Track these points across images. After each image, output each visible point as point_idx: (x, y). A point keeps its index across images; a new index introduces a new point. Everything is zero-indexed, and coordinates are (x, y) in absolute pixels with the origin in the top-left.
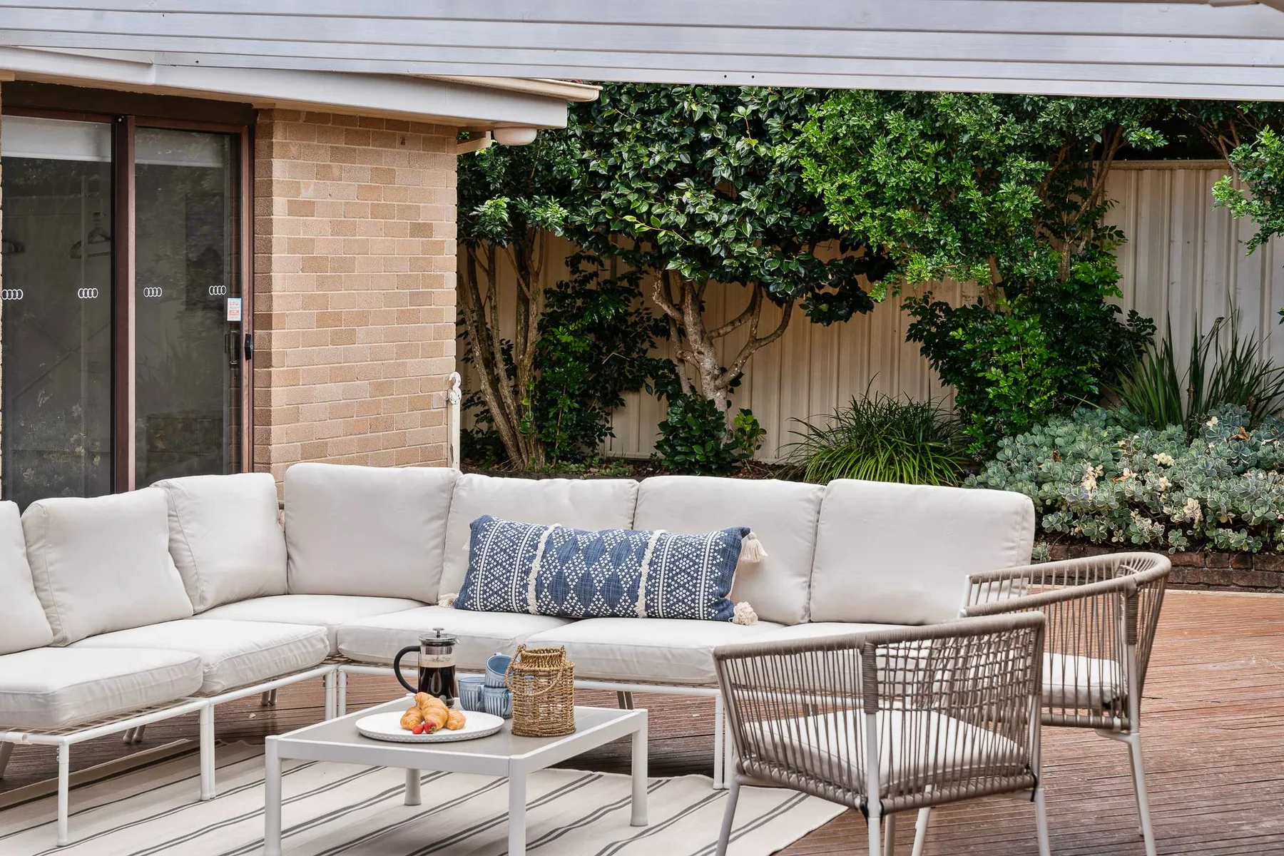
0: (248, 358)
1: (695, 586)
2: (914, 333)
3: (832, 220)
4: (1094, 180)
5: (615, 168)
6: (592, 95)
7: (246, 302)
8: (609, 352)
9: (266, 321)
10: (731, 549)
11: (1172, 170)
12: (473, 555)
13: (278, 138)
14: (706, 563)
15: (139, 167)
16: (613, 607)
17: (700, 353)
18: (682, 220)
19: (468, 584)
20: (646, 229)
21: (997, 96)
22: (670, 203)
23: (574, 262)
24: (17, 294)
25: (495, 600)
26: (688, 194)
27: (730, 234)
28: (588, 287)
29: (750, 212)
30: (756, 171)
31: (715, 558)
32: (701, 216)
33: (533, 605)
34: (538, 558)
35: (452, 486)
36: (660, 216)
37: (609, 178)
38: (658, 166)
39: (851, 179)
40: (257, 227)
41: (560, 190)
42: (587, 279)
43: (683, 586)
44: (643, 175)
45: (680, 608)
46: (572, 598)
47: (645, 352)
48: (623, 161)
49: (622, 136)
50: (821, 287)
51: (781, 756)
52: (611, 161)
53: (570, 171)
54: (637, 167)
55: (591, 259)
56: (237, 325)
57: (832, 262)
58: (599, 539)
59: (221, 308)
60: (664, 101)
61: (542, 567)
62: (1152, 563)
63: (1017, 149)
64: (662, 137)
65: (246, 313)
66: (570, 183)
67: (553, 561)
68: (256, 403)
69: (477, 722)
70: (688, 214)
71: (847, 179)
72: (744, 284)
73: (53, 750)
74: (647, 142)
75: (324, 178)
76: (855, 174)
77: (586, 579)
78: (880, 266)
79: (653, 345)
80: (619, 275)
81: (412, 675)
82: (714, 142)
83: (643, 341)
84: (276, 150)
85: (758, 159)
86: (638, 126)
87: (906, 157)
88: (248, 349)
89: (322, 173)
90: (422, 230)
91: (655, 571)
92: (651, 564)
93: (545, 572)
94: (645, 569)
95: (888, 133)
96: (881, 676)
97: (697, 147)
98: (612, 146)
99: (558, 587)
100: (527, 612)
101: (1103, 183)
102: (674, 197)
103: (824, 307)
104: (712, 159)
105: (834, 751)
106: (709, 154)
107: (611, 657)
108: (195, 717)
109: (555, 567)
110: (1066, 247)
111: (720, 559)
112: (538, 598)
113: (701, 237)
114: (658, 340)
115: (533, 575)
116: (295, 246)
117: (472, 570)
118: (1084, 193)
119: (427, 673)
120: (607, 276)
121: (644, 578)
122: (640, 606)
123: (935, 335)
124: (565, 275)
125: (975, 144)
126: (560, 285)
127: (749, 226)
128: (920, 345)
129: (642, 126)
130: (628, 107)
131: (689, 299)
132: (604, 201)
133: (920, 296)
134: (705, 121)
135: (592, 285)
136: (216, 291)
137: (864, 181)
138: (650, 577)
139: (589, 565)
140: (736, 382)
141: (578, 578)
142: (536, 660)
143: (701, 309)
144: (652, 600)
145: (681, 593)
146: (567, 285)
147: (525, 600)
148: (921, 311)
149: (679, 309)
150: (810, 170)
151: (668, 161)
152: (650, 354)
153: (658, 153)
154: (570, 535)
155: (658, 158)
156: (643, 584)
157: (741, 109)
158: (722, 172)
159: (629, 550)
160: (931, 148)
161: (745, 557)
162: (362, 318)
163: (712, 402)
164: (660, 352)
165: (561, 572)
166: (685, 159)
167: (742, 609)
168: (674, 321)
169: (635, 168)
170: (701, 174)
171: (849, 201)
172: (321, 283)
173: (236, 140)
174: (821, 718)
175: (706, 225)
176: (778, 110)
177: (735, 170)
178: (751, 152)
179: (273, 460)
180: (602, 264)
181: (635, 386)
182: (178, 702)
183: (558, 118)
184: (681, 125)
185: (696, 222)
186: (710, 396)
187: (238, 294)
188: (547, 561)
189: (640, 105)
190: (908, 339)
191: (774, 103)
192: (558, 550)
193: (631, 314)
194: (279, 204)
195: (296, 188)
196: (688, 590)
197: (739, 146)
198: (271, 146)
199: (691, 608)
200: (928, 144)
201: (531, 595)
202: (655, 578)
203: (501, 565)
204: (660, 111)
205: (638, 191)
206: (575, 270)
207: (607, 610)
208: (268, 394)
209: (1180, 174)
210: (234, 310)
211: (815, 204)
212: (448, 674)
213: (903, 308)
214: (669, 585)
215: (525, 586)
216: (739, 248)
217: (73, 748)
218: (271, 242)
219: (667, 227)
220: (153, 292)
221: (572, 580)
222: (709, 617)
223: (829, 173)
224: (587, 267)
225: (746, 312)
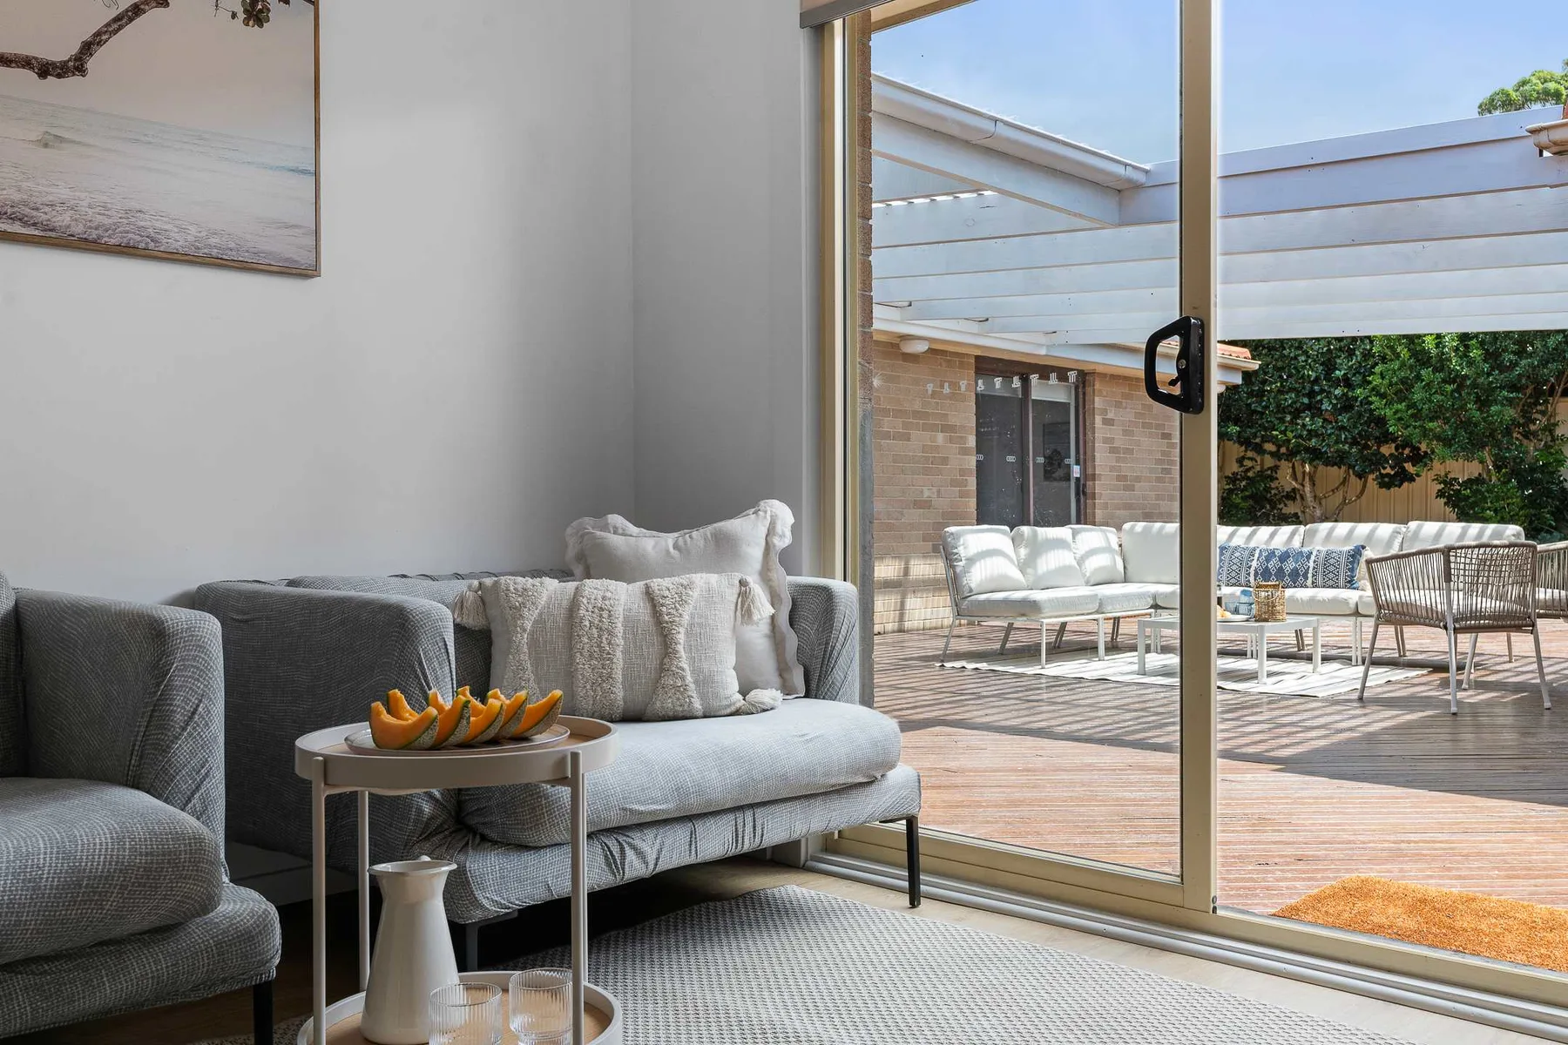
0: (1084, 494)
1: (1338, 572)
2: (1440, 494)
3: (1391, 430)
4: (1549, 406)
5: (1266, 407)
6: (1255, 366)
7: (1082, 468)
8: (1260, 510)
9: (1094, 477)
10: (1356, 554)
12: (1221, 561)
13: (1097, 386)
14: (1343, 560)
15: (1033, 400)
16: (1295, 582)
17: (1314, 508)
18: (1304, 433)
19: (1219, 574)
20: (1285, 438)
22: (1297, 424)
23: (1240, 461)
24: (981, 457)
25: (1233, 581)
26: (1308, 419)
27: (1332, 440)
28: (1249, 474)
29: (1343, 428)
30: (1347, 405)
31: (1347, 565)
32: (1316, 431)
33: (1253, 583)
34: (1255, 560)
36: (1292, 431)
37: (1262, 413)
38: (1290, 405)
39: (1402, 406)
40: (1087, 431)
42: (1248, 470)
43: (1332, 572)
45: (1331, 582)
47: (1281, 510)
50: (1385, 468)
51: (1400, 609)
54: (1278, 406)
55: (1251, 459)
56: (1077, 479)
57: (1391, 455)
58: (1286, 551)
59: (1070, 470)
60: (1293, 371)
61: (1257, 564)
63: (1501, 388)
65: (1082, 473)
67: (1263, 562)
68: (1088, 517)
69: (1237, 617)
70: (1308, 430)
71: (1399, 406)
72: (1340, 468)
74: (1283, 393)
75: (1118, 407)
76: (1404, 404)
77: (1281, 570)
78: (1418, 458)
79: (1286, 505)
80: (1265, 467)
82: (1322, 391)
83: (1280, 504)
84: (1096, 392)
85: (1348, 399)
86: (1279, 385)
87: (1434, 393)
88: (1083, 491)
89: (1118, 405)
90: (1167, 436)
91: (1317, 565)
92: (1315, 562)
93: (1259, 567)
94: (1311, 564)
95: (1423, 380)
96: (1452, 565)
97: (1311, 395)
98: (1264, 396)
99: (1265, 574)
101: (1555, 409)
102: (1299, 421)
103: (1386, 479)
104: (1321, 401)
106: (1319, 398)
109: (1264, 564)
110: (1533, 444)
111: (1350, 559)
112: (1255, 580)
114: (1289, 503)
115: (1253, 569)
116: (1106, 440)
117: (1220, 568)
118: (1543, 414)
120: (1258, 468)
121: (1311, 569)
122: (1309, 582)
123: (1452, 496)
125: (1475, 385)
126: (1233, 474)
127: (1343, 435)
128: (1443, 500)
131: (1307, 478)
132: (1260, 426)
133: (1443, 474)
134: (1317, 380)
135: (1250, 474)
137: (1409, 407)
138: (1314, 568)
139: (1282, 563)
141: (1276, 569)
143: (1314, 485)
144: (1316, 579)
145: (1331, 575)
146: (1237, 473)
147: (1249, 581)
148: (1444, 482)
149: (1301, 484)
150: (1377, 402)
151: (1296, 403)
152: (1283, 511)
153: (1290, 398)
154: (1271, 550)
155: (1290, 402)
156: (1311, 571)
157: (1337, 372)
158: (1326, 406)
159: (1303, 556)
160: (1449, 388)
162: (1138, 479)
165: (1267, 566)
166: (1306, 401)
167: (1364, 583)
168: (1299, 490)
170: (1314, 409)
171: (1400, 419)
172: (1118, 460)
173: (1076, 388)
175: (1317, 436)
177: (1334, 406)
178: (1344, 394)
180: (1256, 462)
183: (1237, 379)
185: (1312, 434)
187: (1078, 463)
188: (1260, 562)
190: (1437, 498)
191: (1356, 368)
192: (1265, 557)
193: (1273, 489)
194: (1098, 419)
195: (1105, 412)
196: (1334, 574)
197: (1337, 392)
198: (1094, 391)
199: (1336, 582)
200: (1447, 386)
201: (1252, 578)
202: (1317, 569)
203: (1236, 564)
205: (1279, 419)
206: (1242, 465)
207: (1292, 584)
208: (1094, 514)
210: (1076, 471)
211: (1381, 421)
213: (1433, 480)
214: (1324, 572)
215: (1249, 574)
218: (1094, 438)
219: (1295, 437)
220: (1040, 460)
221: (1273, 570)
222: (1345, 587)
223: (1389, 404)
224: (1248, 463)
225: (1341, 484)
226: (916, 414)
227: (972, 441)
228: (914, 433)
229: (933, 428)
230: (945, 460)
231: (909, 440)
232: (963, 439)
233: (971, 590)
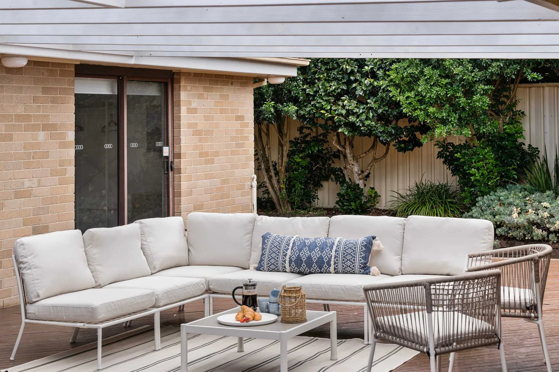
0: (172, 170)
1: (354, 260)
2: (440, 155)
3: (404, 111)
4: (511, 92)
5: (317, 92)
6: (307, 63)
7: (171, 148)
8: (316, 165)
9: (179, 156)
10: (368, 245)
11: (543, 87)
12: (263, 249)
13: (182, 84)
14: (358, 250)
15: (128, 96)
16: (321, 269)
17: (353, 165)
18: (344, 112)
19: (261, 260)
20: (330, 116)
21: (471, 59)
22: (339, 105)
23: (301, 129)
24: (81, 147)
25: (273, 267)
26: (346, 102)
27: (363, 117)
28: (307, 139)
29: (371, 108)
30: (373, 92)
31: (362, 249)
32: (352, 110)
33: (288, 269)
34: (290, 250)
35: (254, 221)
36: (335, 110)
37: (314, 96)
38: (334, 91)
39: (412, 94)
40: (175, 119)
41: (295, 101)
42: (306, 136)
43: (349, 260)
44: (328, 95)
45: (348, 269)
46: (304, 266)
47: (330, 165)
48: (320, 89)
49: (319, 79)
50: (401, 138)
51: (392, 331)
52: (315, 89)
53: (298, 93)
54: (325, 91)
55: (308, 128)
56: (167, 157)
57: (405, 127)
58: (314, 242)
59: (161, 150)
60: (335, 65)
61: (292, 253)
62: (544, 249)
63: (480, 81)
64: (335, 79)
65: (171, 153)
66: (299, 98)
67: (296, 251)
68: (175, 188)
69: (266, 318)
70: (346, 110)
71: (409, 94)
72: (370, 137)
73: (96, 330)
74: (329, 81)
75: (200, 98)
77: (309, 258)
78: (425, 129)
79: (333, 162)
80: (319, 134)
81: (239, 298)
82: (356, 81)
83: (329, 160)
84: (182, 88)
85: (374, 87)
86: (325, 75)
87: (433, 85)
88: (171, 167)
89: (200, 97)
90: (240, 118)
91: (338, 254)
92: (336, 252)
93: (292, 255)
94: (333, 253)
95: (425, 76)
96: (433, 297)
97: (349, 83)
98: (315, 83)
99: (298, 261)
100: (286, 272)
101: (515, 94)
102: (340, 103)
103: (403, 145)
104: (355, 87)
105: (414, 329)
106: (354, 85)
107: (321, 290)
108: (152, 317)
109: (297, 253)
110: (501, 119)
111: (364, 249)
112: (290, 266)
113: (352, 119)
114: (336, 160)
115: (288, 256)
116: (190, 126)
117: (263, 255)
118: (507, 97)
119: (246, 297)
120: (314, 134)
121: (333, 257)
122: (332, 269)
123: (448, 156)
124: (297, 135)
125: (462, 80)
126: (295, 139)
127: (371, 113)
128: (442, 160)
129: (327, 75)
130: (321, 68)
131: (347, 143)
132: (312, 105)
133: (442, 140)
134: (352, 72)
135: (308, 139)
136: (159, 144)
137: (416, 95)
138: (335, 257)
139: (310, 252)
140: (368, 176)
141: (306, 257)
142: (290, 291)
143: (353, 147)
144: (337, 266)
145: (349, 263)
146: (298, 139)
147: (285, 267)
148: (443, 146)
149: (344, 147)
151: (338, 89)
152: (332, 166)
153: (333, 86)
154: (303, 240)
155: (334, 88)
156: (333, 259)
157: (366, 67)
158: (359, 92)
159: (327, 246)
160: (444, 81)
161: (374, 248)
162: (217, 154)
163: (358, 185)
164: (336, 165)
165: (299, 255)
166: (345, 87)
167: (374, 269)
168: (342, 152)
169: (324, 92)
170: (351, 94)
171: (410, 103)
172: (200, 140)
173: (166, 84)
174: (409, 314)
175: (354, 114)
176: (381, 67)
177: (365, 92)
178: (371, 84)
179: (182, 211)
180: (312, 130)
181: (327, 179)
182: (145, 310)
183: (293, 73)
184: (343, 74)
185: (350, 113)
186: (357, 182)
187: (167, 145)
188: (293, 251)
189: (326, 67)
190: (438, 158)
191: (380, 64)
192: (298, 246)
193: (324, 150)
194: (183, 109)
195: (189, 103)
196: (351, 262)
197: (366, 82)
198: (180, 87)
199: (353, 269)
201: (287, 265)
202: (338, 257)
203: (275, 252)
204: (334, 69)
205: (326, 100)
206: (301, 133)
207: (318, 271)
208: (180, 185)
209: (547, 89)
210: (166, 151)
211: (397, 105)
212: (254, 297)
213: (435, 145)
214: (343, 260)
215: (285, 261)
216: (367, 123)
217: (103, 329)
218: (180, 124)
219: (338, 115)
220: (134, 145)
221: (304, 258)
222: (360, 273)
223: (402, 92)
224: (306, 131)
225: (371, 148)
226: (19, 117)
227: (71, 136)
228: (16, 134)
229: (35, 128)
230: (46, 155)
231: (11, 139)
232: (62, 136)
233: (38, 296)
